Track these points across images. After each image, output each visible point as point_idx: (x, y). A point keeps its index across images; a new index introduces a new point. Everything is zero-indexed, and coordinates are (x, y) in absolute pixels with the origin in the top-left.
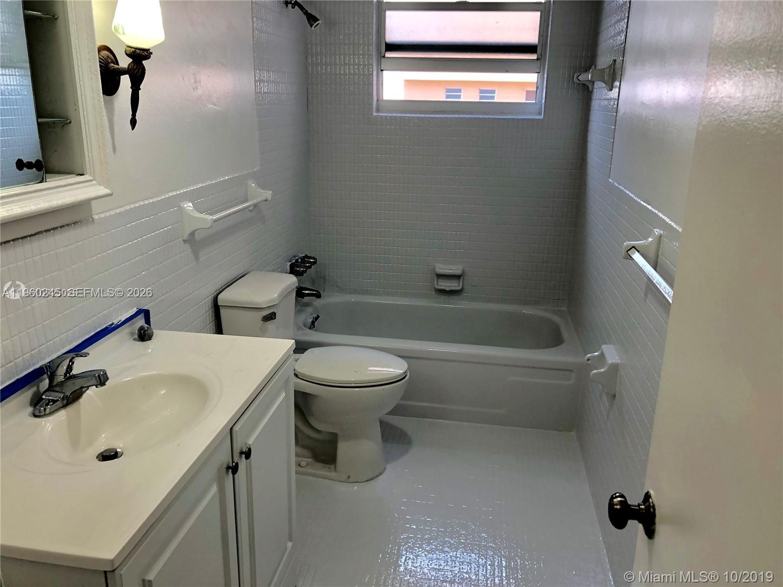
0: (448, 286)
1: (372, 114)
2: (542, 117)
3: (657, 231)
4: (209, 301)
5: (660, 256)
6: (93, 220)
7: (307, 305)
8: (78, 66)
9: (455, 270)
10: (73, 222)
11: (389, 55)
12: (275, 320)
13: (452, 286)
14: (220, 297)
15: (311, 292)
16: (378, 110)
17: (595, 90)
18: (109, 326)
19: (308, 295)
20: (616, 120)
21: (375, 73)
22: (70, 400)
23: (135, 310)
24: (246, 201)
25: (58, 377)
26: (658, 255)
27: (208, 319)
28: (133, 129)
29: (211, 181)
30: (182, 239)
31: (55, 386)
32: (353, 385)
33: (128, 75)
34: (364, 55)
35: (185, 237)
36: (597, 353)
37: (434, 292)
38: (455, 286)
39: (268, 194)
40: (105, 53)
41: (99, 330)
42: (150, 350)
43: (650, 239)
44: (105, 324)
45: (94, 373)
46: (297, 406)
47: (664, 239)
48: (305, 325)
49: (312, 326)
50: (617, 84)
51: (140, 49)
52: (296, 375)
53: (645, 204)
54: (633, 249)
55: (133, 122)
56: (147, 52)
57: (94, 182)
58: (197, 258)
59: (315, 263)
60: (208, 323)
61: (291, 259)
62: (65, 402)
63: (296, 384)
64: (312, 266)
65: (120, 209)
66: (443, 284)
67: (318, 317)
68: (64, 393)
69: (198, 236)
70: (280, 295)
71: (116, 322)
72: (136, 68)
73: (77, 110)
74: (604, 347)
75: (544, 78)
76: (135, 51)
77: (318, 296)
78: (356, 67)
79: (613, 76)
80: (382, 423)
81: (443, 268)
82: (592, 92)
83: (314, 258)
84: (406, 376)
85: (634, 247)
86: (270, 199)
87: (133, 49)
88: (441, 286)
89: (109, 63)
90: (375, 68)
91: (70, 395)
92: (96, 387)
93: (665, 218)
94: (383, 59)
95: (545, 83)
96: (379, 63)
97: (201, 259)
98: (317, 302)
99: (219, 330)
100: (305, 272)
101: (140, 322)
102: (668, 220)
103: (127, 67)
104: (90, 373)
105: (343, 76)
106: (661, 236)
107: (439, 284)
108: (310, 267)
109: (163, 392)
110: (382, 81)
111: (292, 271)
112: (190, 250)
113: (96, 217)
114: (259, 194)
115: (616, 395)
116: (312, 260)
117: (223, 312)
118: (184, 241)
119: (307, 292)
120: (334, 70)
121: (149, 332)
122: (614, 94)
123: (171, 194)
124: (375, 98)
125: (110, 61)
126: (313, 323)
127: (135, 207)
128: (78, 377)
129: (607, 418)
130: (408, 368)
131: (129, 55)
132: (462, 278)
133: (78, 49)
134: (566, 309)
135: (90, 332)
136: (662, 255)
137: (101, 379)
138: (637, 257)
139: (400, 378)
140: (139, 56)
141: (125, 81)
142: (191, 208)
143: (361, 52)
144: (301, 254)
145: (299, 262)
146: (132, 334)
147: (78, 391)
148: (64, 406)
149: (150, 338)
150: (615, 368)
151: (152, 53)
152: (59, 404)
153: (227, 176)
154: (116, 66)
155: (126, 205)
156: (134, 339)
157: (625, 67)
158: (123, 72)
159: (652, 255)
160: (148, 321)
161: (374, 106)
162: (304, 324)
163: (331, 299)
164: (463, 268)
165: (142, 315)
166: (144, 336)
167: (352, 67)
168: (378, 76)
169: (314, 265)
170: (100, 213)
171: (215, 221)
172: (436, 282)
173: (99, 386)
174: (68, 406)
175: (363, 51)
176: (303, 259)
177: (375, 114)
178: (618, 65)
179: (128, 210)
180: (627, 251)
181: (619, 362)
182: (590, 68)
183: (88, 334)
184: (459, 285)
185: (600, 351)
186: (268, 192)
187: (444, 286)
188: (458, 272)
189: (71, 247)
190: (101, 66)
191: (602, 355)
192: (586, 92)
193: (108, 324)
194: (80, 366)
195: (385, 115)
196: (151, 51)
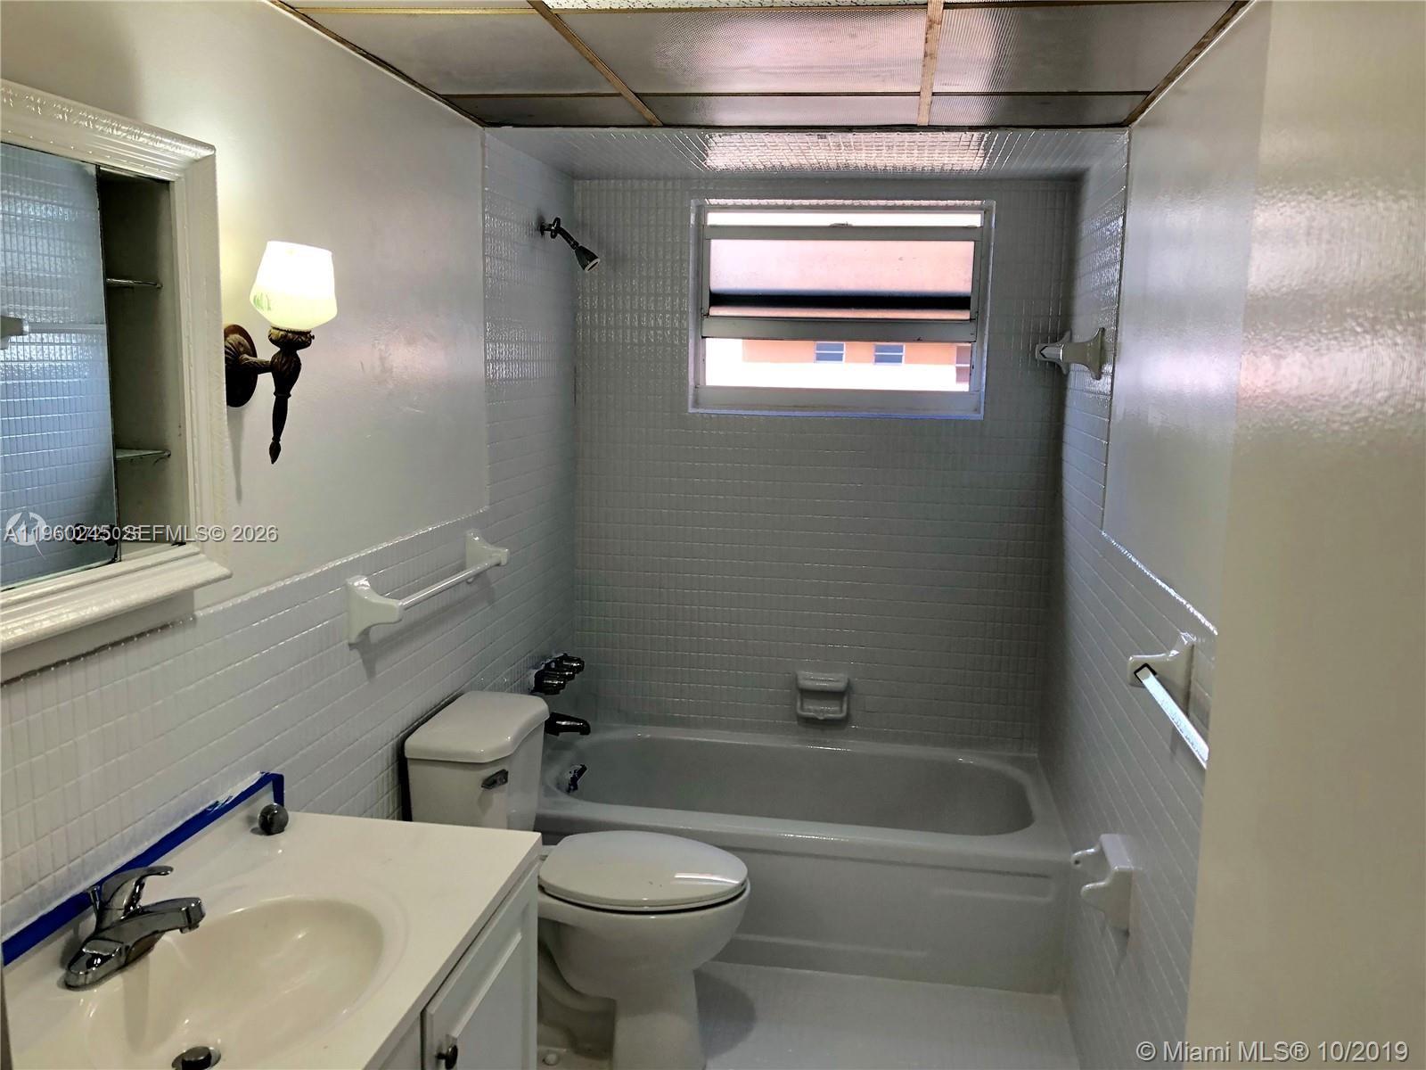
0: (822, 711)
1: (687, 409)
2: (980, 416)
3: (1186, 638)
4: (386, 752)
5: (1194, 682)
6: (195, 618)
7: (565, 746)
8: (190, 365)
9: (834, 681)
10: (159, 625)
11: (715, 311)
12: (506, 785)
13: (828, 712)
14: (410, 742)
15: (572, 723)
16: (696, 404)
17: (1072, 373)
18: (210, 807)
19: (566, 729)
20: (1109, 428)
21: (691, 342)
22: (132, 956)
23: (257, 776)
24: (462, 568)
25: (114, 912)
26: (1190, 682)
27: (385, 783)
28: (273, 462)
29: (403, 536)
30: (346, 642)
31: (108, 928)
32: (646, 908)
33: (270, 374)
34: (673, 313)
35: (353, 639)
36: (1092, 850)
37: (796, 723)
38: (834, 712)
39: (502, 554)
40: (236, 337)
41: (191, 815)
42: (280, 851)
43: (1174, 652)
44: (202, 804)
45: (178, 905)
46: (543, 948)
47: (1197, 652)
48: (559, 786)
49: (573, 786)
50: (1108, 368)
51: (294, 332)
52: (542, 888)
53: (1164, 585)
54: (1146, 668)
55: (275, 451)
56: (306, 337)
57: (202, 556)
58: (371, 672)
59: (579, 669)
60: (386, 790)
61: (538, 663)
62: (123, 959)
63: (541, 907)
64: (576, 675)
65: (242, 597)
66: (811, 707)
67: (584, 769)
68: (122, 943)
69: (375, 637)
70: (515, 740)
71: (222, 799)
72: (286, 362)
73: (182, 435)
74: (1104, 838)
75: (983, 351)
76: (286, 336)
77: (585, 730)
78: (659, 332)
79: (1101, 354)
80: (700, 976)
81: (813, 679)
82: (1067, 376)
83: (578, 660)
84: (745, 890)
85: (1146, 665)
86: (504, 561)
87: (282, 333)
88: (809, 711)
89: (240, 353)
90: (691, 334)
91: (133, 946)
92: (181, 931)
93: (1199, 616)
94: (706, 320)
95: (985, 359)
96: (699, 326)
97: (378, 676)
98: (584, 742)
99: (405, 814)
100: (562, 686)
101: (266, 799)
102: (1203, 620)
103: (270, 360)
104: (170, 905)
105: (637, 347)
106: (1193, 646)
107: (806, 707)
108: (571, 677)
109: (300, 936)
110: (704, 355)
111: (540, 688)
112: (361, 661)
113: (199, 614)
114: (486, 554)
115: (1130, 931)
116: (575, 665)
117: (414, 771)
118: (351, 645)
119: (564, 723)
120: (621, 336)
121: (281, 816)
122: (1104, 384)
123: (331, 565)
124: (691, 383)
125: (242, 349)
126: (574, 781)
127: (267, 592)
128: (149, 912)
129: (1117, 973)
130: (749, 875)
131: (274, 342)
132: (845, 699)
133: (191, 337)
134: (1036, 755)
135: (175, 820)
136: (1197, 680)
137: (189, 915)
138: (1151, 683)
139: (732, 896)
140: (292, 343)
141: (266, 382)
142: (366, 588)
143: (668, 308)
144: (557, 653)
145: (553, 670)
146: (250, 820)
147: (147, 940)
148: (122, 968)
149: (281, 829)
150: (1125, 879)
151: (313, 337)
152: (112, 964)
153: (431, 524)
154: (253, 359)
155: (253, 589)
156: (254, 831)
157: (1120, 343)
158: (264, 368)
159: (1179, 680)
160: (279, 797)
161: (691, 397)
162: (558, 784)
163: (610, 734)
164: (849, 680)
165: (270, 785)
166: (270, 824)
167: (652, 332)
168: (696, 344)
169: (578, 673)
170: (208, 606)
171: (407, 608)
172: (799, 704)
173: (187, 929)
174: (127, 968)
175: (673, 307)
176: (559, 661)
177: (691, 410)
178: (1109, 339)
179: (256, 598)
180: (1135, 673)
181: (1133, 868)
182: (1062, 335)
183: (171, 825)
184: (841, 711)
185: (1098, 847)
186: (501, 550)
187: (816, 711)
188: (841, 686)
189: (154, 669)
190: (227, 359)
191: (1101, 855)
192: (1057, 377)
193: (207, 805)
194: (155, 891)
195: (709, 411)
196: (312, 334)
